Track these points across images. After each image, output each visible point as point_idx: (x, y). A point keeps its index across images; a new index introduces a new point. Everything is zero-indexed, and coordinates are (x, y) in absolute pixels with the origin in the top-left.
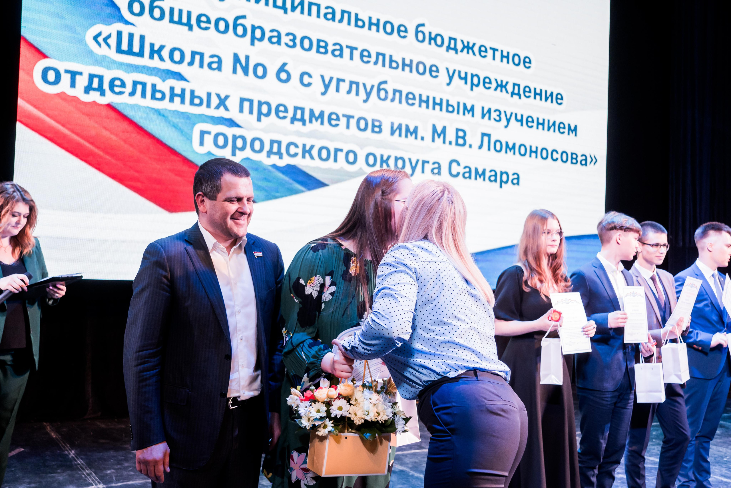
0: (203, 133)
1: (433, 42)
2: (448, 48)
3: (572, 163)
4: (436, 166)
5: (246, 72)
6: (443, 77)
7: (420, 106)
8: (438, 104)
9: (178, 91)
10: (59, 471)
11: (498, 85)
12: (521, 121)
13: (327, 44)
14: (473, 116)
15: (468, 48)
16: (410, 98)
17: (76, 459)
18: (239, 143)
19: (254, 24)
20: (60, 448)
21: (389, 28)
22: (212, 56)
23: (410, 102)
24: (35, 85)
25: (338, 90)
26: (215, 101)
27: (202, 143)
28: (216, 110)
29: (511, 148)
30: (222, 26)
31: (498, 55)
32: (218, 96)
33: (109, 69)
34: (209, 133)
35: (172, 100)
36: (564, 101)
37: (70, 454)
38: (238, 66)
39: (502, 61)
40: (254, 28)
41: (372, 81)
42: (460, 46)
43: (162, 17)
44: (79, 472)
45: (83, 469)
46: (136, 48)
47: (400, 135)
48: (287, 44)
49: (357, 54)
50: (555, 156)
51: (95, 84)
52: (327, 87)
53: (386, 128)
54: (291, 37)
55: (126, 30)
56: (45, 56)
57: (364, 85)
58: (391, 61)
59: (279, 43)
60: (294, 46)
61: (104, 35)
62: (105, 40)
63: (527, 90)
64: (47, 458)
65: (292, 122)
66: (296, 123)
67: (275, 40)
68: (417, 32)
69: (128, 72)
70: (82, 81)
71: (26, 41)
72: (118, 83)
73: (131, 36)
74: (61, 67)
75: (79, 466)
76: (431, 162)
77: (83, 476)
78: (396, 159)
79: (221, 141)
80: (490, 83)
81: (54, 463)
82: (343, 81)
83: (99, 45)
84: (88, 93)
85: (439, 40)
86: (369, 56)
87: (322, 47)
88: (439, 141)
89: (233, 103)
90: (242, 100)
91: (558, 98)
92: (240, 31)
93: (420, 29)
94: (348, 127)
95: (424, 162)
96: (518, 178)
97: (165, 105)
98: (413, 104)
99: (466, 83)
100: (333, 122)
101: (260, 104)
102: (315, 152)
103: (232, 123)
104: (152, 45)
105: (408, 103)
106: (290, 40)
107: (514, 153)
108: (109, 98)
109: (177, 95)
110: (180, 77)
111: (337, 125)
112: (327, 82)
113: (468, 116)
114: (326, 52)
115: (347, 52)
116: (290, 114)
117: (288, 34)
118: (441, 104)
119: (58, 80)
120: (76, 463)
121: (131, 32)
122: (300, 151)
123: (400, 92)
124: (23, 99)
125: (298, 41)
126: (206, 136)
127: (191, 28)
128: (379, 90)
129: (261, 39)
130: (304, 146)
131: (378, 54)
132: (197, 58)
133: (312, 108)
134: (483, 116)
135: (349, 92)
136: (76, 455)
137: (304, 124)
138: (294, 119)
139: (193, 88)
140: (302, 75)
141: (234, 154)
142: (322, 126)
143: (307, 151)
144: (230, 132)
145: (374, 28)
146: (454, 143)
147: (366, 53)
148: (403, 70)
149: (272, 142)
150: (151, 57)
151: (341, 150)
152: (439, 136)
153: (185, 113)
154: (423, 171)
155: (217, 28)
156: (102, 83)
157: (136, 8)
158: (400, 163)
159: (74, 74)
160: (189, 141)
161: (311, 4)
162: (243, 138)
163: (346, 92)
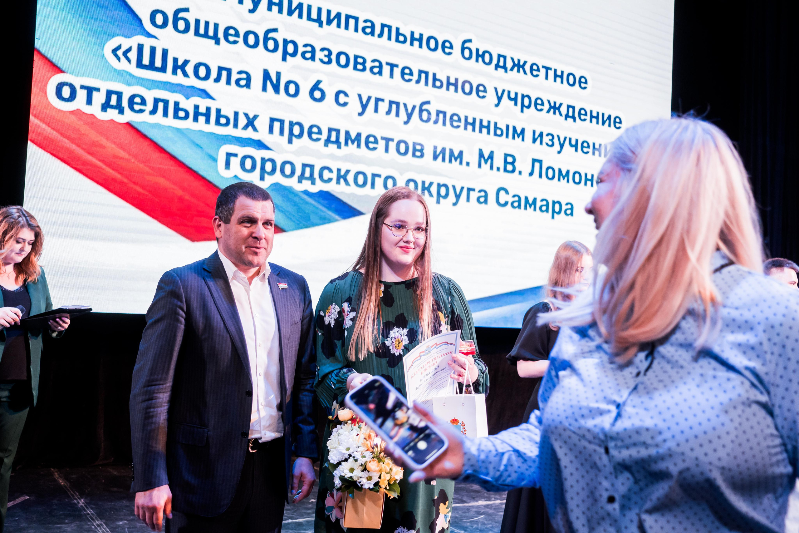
0: (229, 155)
1: (480, 59)
2: (497, 66)
4: (483, 194)
5: (276, 89)
6: (491, 97)
7: (466, 128)
8: (485, 127)
9: (202, 110)
10: (67, 521)
11: (551, 107)
12: (576, 146)
13: (365, 61)
14: (523, 139)
15: (519, 66)
16: (454, 120)
17: (86, 508)
18: (269, 167)
19: (286, 38)
20: (69, 497)
21: (432, 44)
22: (240, 72)
23: (455, 124)
24: (49, 102)
25: (376, 110)
26: (242, 121)
27: (227, 166)
28: (244, 131)
29: (564, 175)
30: (251, 39)
31: (551, 74)
32: (246, 115)
33: (129, 84)
34: (236, 155)
35: (196, 119)
36: (623, 126)
37: (79, 503)
38: (268, 83)
39: (555, 81)
40: (286, 42)
41: (414, 101)
42: (509, 64)
43: (187, 30)
44: (89, 523)
45: (93, 519)
46: (158, 63)
47: (444, 160)
48: (322, 61)
49: (397, 72)
51: (114, 101)
52: (364, 107)
53: (429, 152)
54: (326, 53)
55: (148, 43)
56: (60, 70)
57: (405, 105)
58: (435, 79)
59: (313, 58)
60: (330, 62)
61: (123, 49)
62: (125, 53)
63: (582, 112)
64: (55, 507)
65: (326, 145)
66: (330, 145)
67: (308, 55)
68: (463, 49)
69: (149, 89)
70: (99, 98)
71: (39, 53)
72: (137, 100)
73: (153, 50)
74: (77, 82)
75: (88, 516)
76: (477, 190)
77: (93, 527)
78: (439, 186)
79: (248, 164)
80: (542, 104)
81: (61, 513)
82: (383, 100)
83: (119, 59)
84: (106, 111)
85: (487, 57)
86: (411, 74)
87: (360, 64)
88: (486, 167)
89: (262, 124)
90: (272, 120)
91: (617, 122)
92: (271, 45)
93: (467, 45)
94: (387, 150)
95: (469, 190)
96: (572, 209)
98: (458, 127)
99: (516, 104)
100: (371, 146)
101: (292, 124)
102: (350, 178)
103: (260, 145)
104: (175, 60)
105: (452, 125)
106: (325, 56)
107: (568, 181)
108: (129, 116)
109: (202, 114)
110: (205, 94)
111: (375, 149)
112: (364, 101)
113: (518, 140)
114: (364, 69)
115: (386, 69)
116: (324, 136)
117: (323, 49)
118: (488, 127)
119: (73, 96)
120: (85, 513)
121: (154, 45)
122: (334, 176)
123: (444, 113)
124: (35, 116)
125: (333, 57)
126: (232, 159)
127: (217, 42)
128: (421, 111)
129: (294, 54)
130: (339, 170)
131: (421, 72)
132: (224, 73)
133: (348, 129)
134: (534, 141)
135: (389, 112)
136: (86, 504)
137: (339, 147)
138: (328, 141)
139: (219, 107)
140: (338, 93)
141: (262, 178)
142: (358, 150)
143: (342, 177)
144: (258, 154)
145: (416, 43)
146: (502, 169)
147: (407, 71)
148: (448, 89)
149: (304, 166)
150: (175, 72)
151: (379, 176)
152: (486, 162)
153: (212, 134)
154: (468, 199)
155: (246, 42)
156: (121, 100)
157: (159, 19)
158: (443, 191)
159: (90, 91)
160: (213, 164)
161: (348, 17)
162: (272, 161)
163: (385, 113)
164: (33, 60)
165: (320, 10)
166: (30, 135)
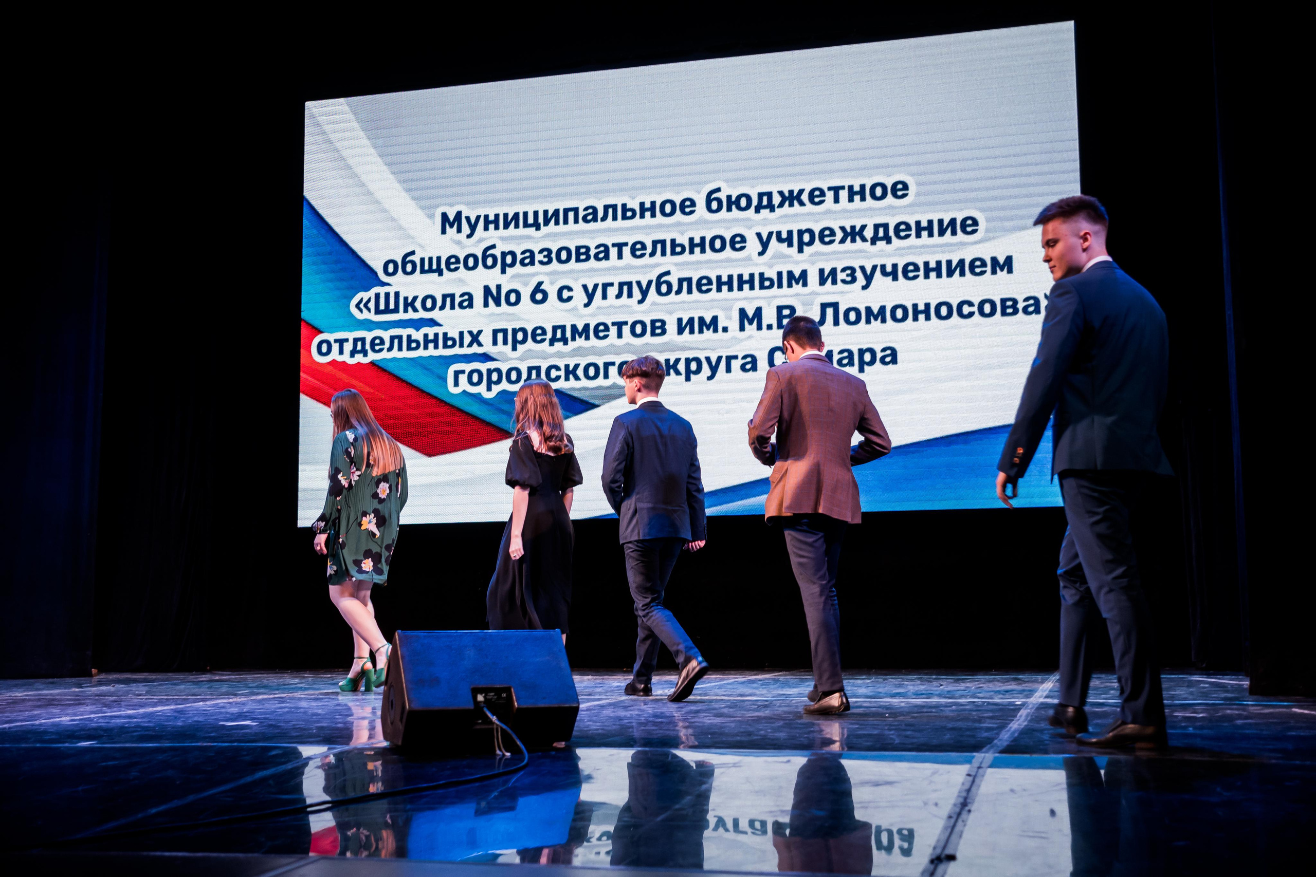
0: (457, 374)
1: (733, 207)
2: (759, 208)
3: (1004, 313)
4: (749, 359)
5: (498, 303)
6: (753, 245)
7: (720, 290)
8: (746, 282)
9: (431, 337)
11: (847, 235)
12: (894, 275)
13: (587, 250)
14: (805, 284)
15: (791, 198)
16: (703, 285)
18: (495, 377)
19: (505, 251)
21: (668, 208)
22: (462, 295)
23: (705, 288)
24: (313, 358)
25: (604, 297)
26: (467, 339)
27: (456, 384)
28: (469, 348)
29: (876, 315)
30: (471, 262)
31: (844, 194)
32: (470, 333)
33: (370, 330)
34: (463, 372)
36: (982, 227)
38: (490, 299)
39: (851, 200)
40: (504, 255)
41: (649, 276)
42: (777, 200)
43: (413, 270)
46: (392, 306)
47: (692, 332)
48: (541, 262)
49: (626, 251)
50: (966, 309)
51: (359, 347)
52: (590, 297)
53: (672, 327)
54: (545, 253)
55: (382, 290)
56: (321, 332)
57: (639, 283)
58: (674, 246)
59: (532, 263)
60: (550, 261)
61: (364, 301)
62: (366, 305)
63: (903, 230)
65: (552, 343)
66: (555, 343)
67: (527, 261)
68: (709, 202)
69: (386, 330)
70: (348, 347)
71: (305, 321)
72: (377, 341)
73: (387, 295)
74: (331, 337)
76: (740, 357)
78: (688, 361)
79: (475, 378)
80: (833, 233)
82: (612, 284)
83: (361, 311)
84: (354, 357)
85: (743, 202)
86: (644, 247)
87: (583, 254)
88: (751, 329)
89: (486, 338)
90: (495, 332)
91: (969, 225)
93: (713, 196)
94: (620, 335)
95: (729, 359)
96: (894, 353)
97: (421, 352)
98: (709, 290)
99: (790, 245)
100: (602, 334)
101: (515, 332)
102: (580, 372)
103: (486, 357)
104: (406, 299)
105: (700, 291)
106: (545, 257)
107: (883, 321)
108: (372, 357)
109: (431, 341)
110: (433, 323)
111: (606, 337)
112: (590, 291)
113: (797, 288)
114: (587, 259)
115: (613, 252)
116: (549, 335)
118: (751, 282)
119: (330, 350)
121: (388, 291)
122: (562, 373)
123: (689, 280)
124: (304, 372)
125: (554, 256)
126: (461, 376)
127: (441, 273)
128: (659, 284)
129: (513, 264)
130: (567, 366)
131: (655, 243)
132: (448, 300)
133: (574, 324)
134: (822, 281)
135: (619, 296)
137: (566, 343)
139: (445, 331)
140: (560, 291)
141: (489, 389)
142: (587, 341)
143: (571, 372)
144: (484, 367)
145: (648, 214)
146: (775, 324)
147: (638, 246)
148: (692, 252)
149: (530, 369)
150: (406, 311)
151: (613, 364)
152: (751, 323)
153: (440, 357)
154: (728, 370)
155: (466, 266)
156: (365, 344)
157: (391, 268)
158: (694, 366)
159: (341, 342)
160: (444, 383)
161: (566, 211)
162: (499, 371)
163: (614, 297)
164: (300, 329)
165: (536, 213)
166: (301, 388)
